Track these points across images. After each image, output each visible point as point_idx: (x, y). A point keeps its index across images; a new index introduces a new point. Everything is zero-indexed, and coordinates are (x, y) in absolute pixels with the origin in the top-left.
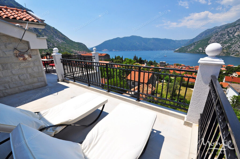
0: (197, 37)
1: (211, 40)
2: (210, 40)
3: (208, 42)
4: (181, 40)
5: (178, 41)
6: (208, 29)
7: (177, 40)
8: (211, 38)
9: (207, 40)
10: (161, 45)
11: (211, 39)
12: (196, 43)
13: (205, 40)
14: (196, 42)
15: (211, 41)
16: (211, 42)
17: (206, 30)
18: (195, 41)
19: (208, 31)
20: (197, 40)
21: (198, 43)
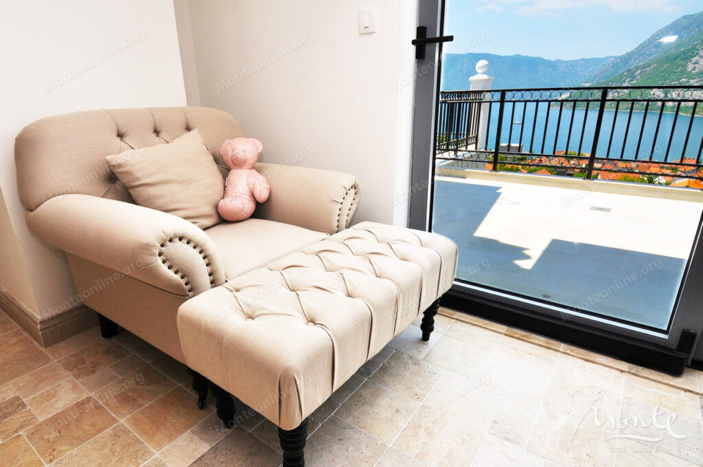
0: (642, 47)
1: (696, 58)
2: (694, 60)
3: (686, 66)
4: (578, 58)
5: (568, 62)
6: (684, 17)
7: (562, 62)
8: (697, 50)
9: (682, 59)
10: (500, 80)
11: (697, 54)
12: (639, 71)
13: (675, 59)
14: (637, 68)
15: (696, 63)
16: (696, 65)
17: (676, 21)
18: (632, 64)
19: (685, 21)
20: (642, 58)
21: (648, 69)
